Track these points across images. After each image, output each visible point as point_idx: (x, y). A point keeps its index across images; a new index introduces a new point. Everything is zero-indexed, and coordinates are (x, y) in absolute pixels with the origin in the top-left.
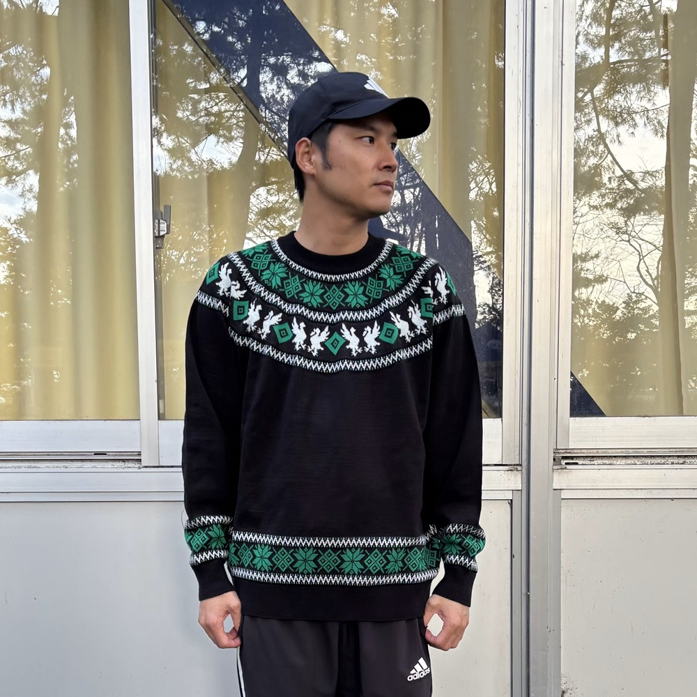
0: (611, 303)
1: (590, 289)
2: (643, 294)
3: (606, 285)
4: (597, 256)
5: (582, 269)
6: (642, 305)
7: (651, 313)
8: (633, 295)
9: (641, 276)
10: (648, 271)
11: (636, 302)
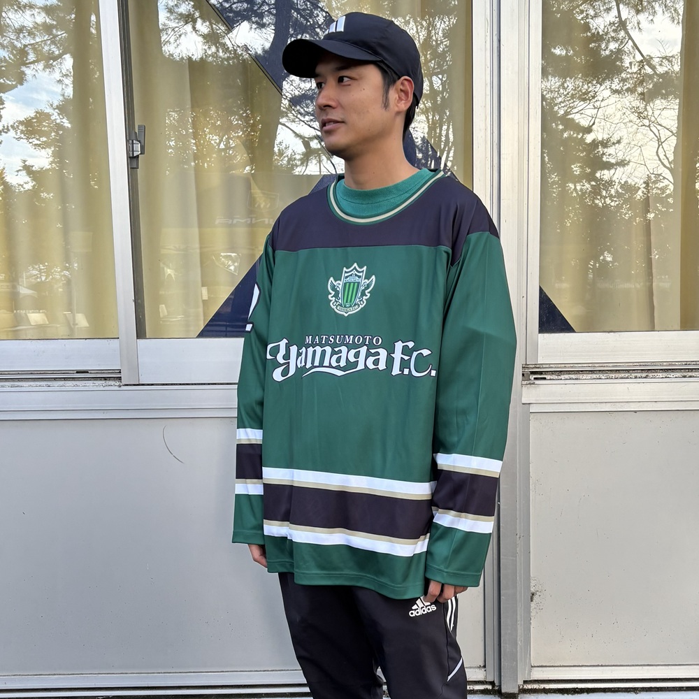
0: (633, 183)
1: (612, 171)
2: (660, 175)
3: (628, 169)
4: (619, 142)
5: (604, 154)
6: (660, 185)
7: (668, 192)
8: (653, 176)
9: (660, 160)
10: (665, 155)
11: (655, 182)
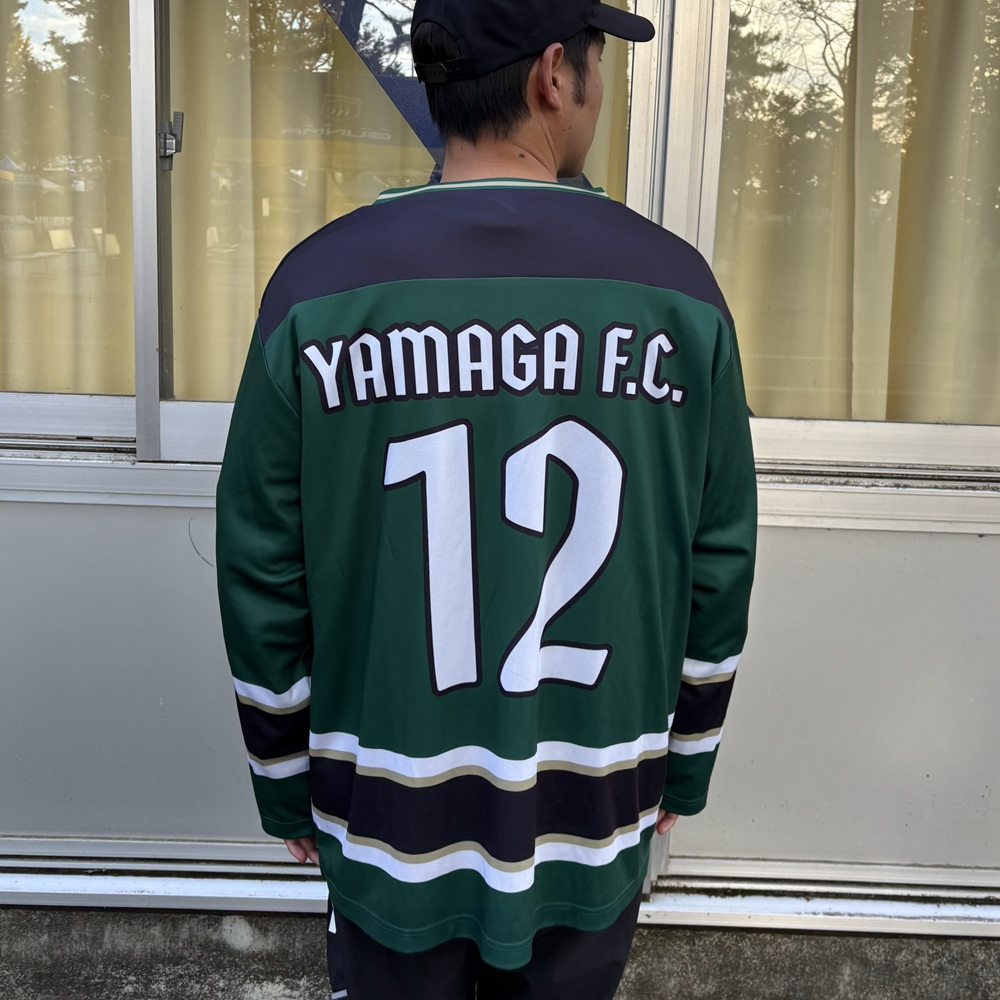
0: (790, 95)
1: (767, 79)
2: (825, 86)
3: (786, 75)
4: (777, 38)
5: (758, 52)
6: (825, 99)
7: (835, 107)
8: (816, 87)
9: (827, 64)
10: (834, 59)
11: (818, 95)
